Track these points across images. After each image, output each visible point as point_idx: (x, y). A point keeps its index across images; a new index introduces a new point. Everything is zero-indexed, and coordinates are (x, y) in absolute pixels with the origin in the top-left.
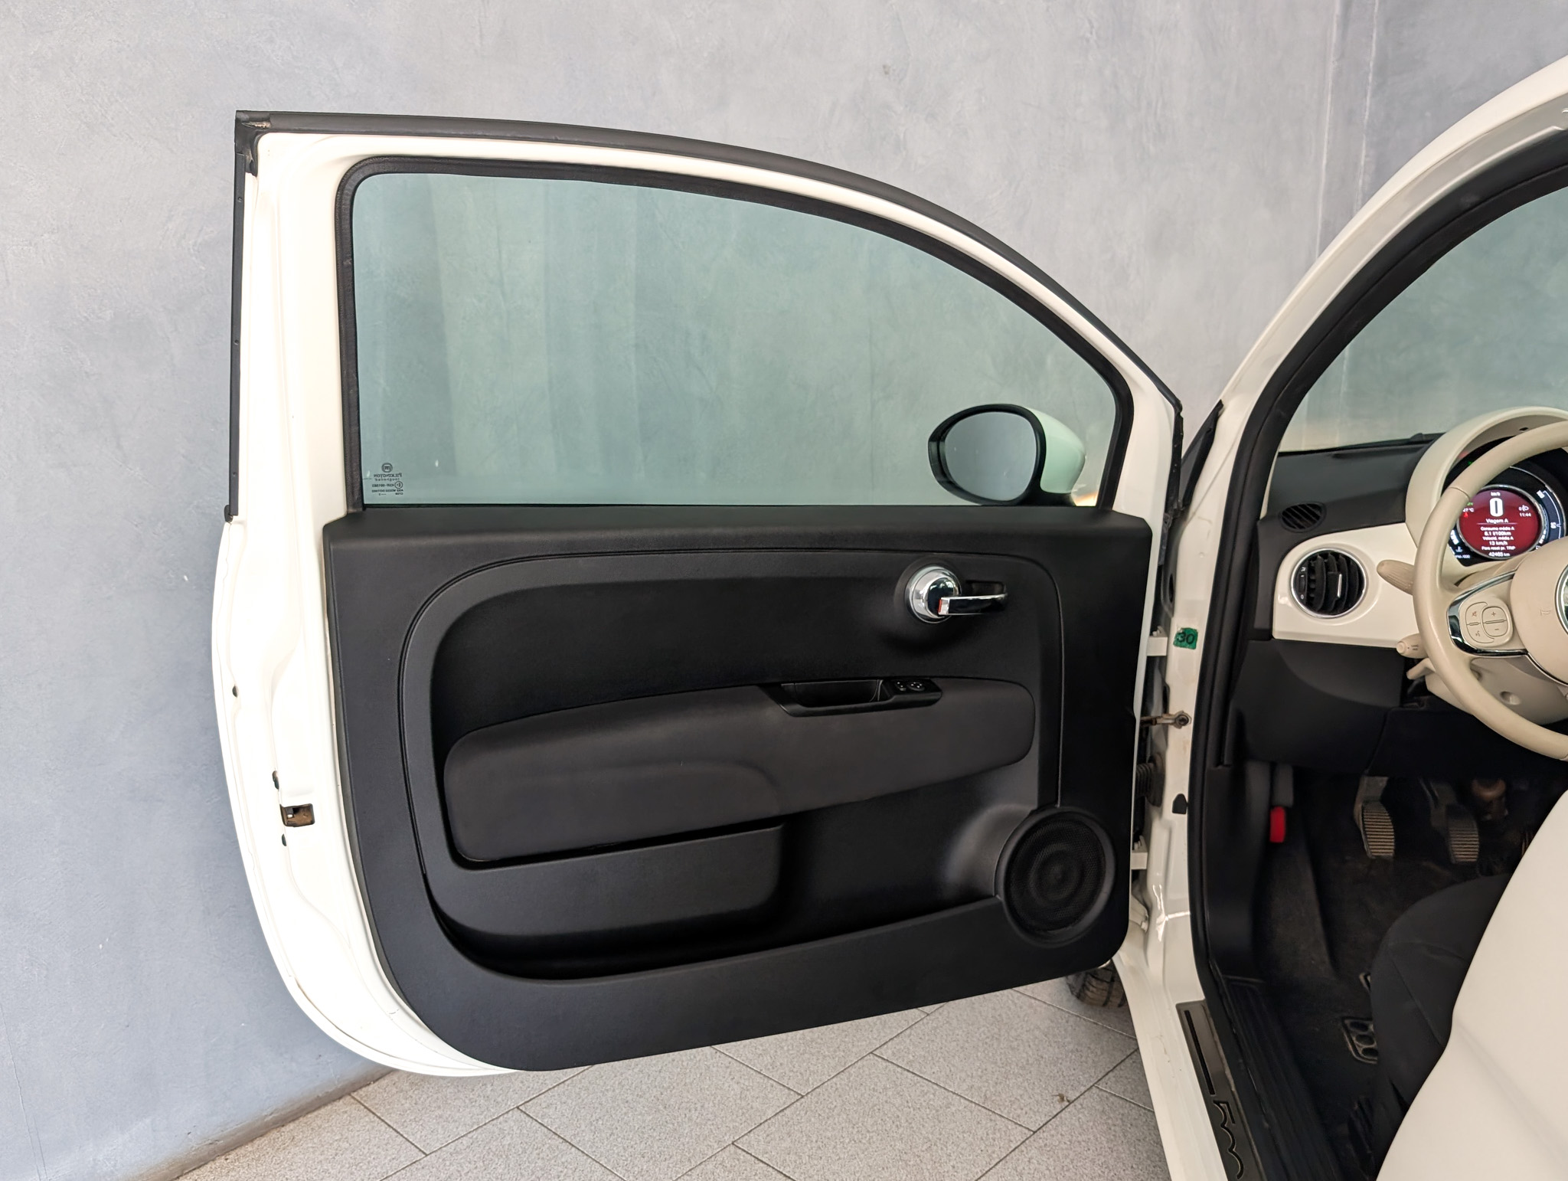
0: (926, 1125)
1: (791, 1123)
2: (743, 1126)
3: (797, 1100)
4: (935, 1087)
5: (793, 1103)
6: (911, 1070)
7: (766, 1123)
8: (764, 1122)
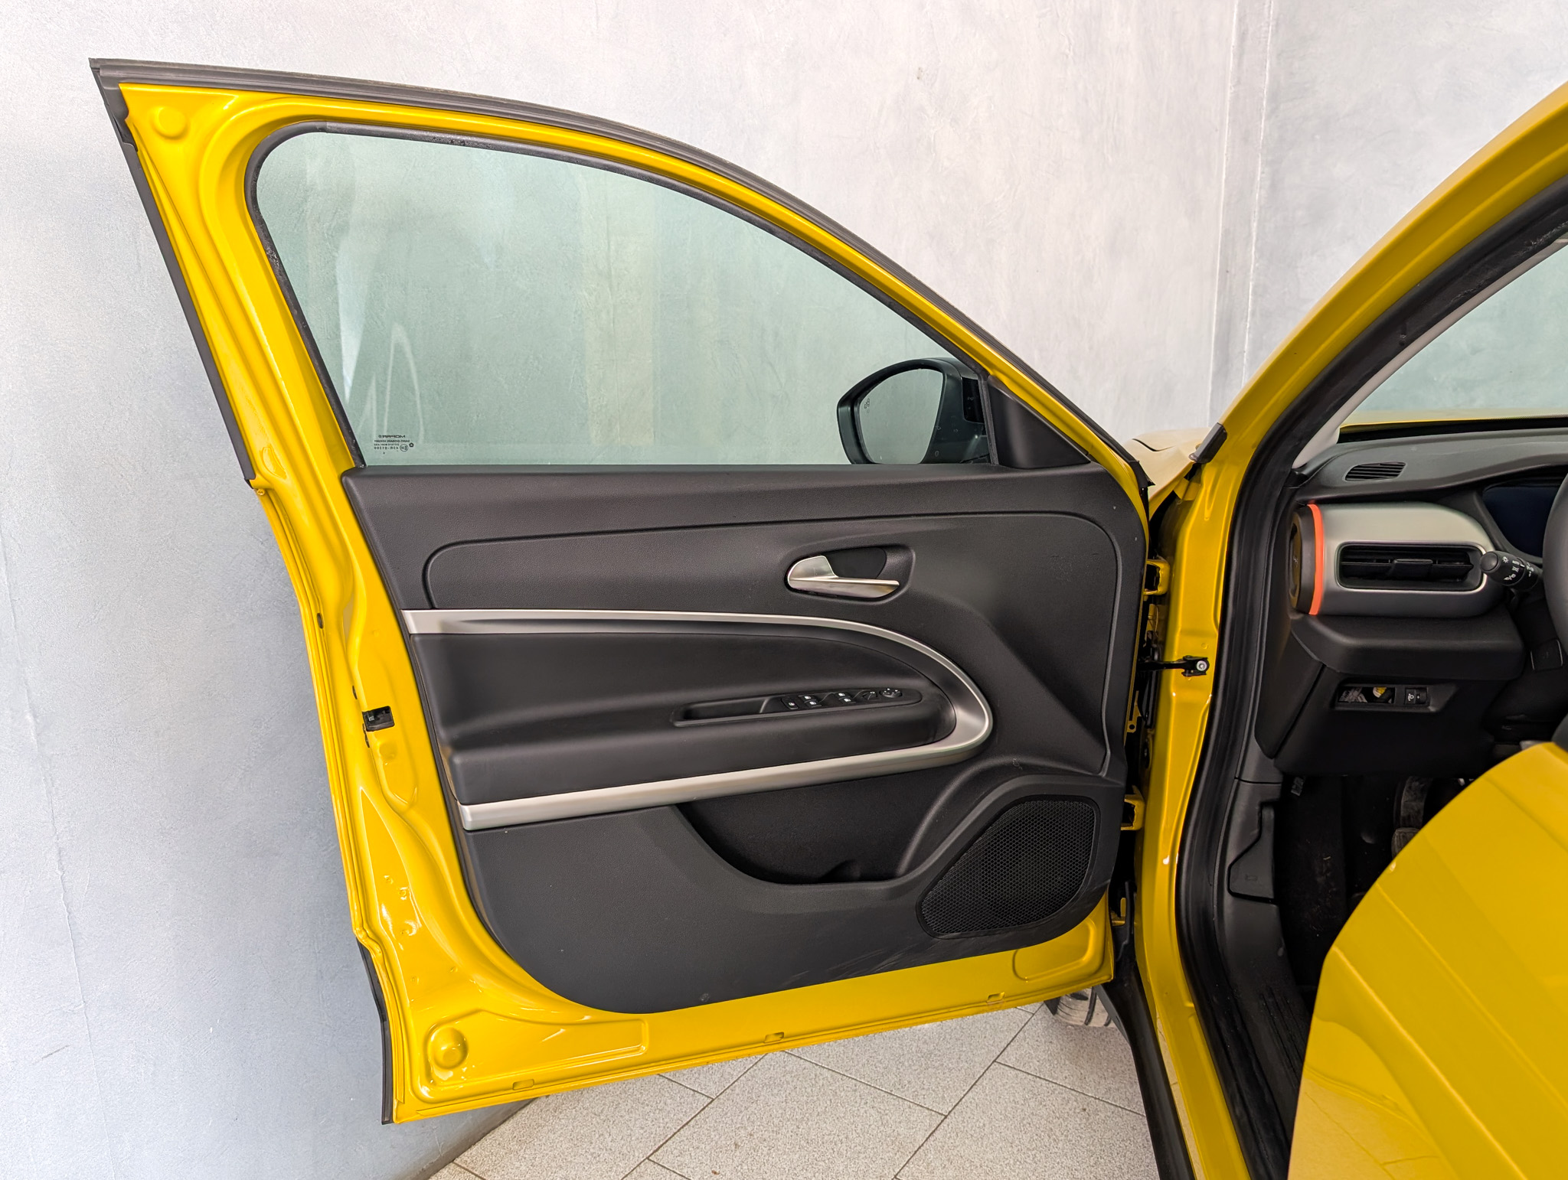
0: (1084, 1136)
1: (946, 1146)
2: (898, 1156)
3: (942, 1121)
4: (1073, 1092)
5: (939, 1125)
6: (1042, 1077)
7: (920, 1150)
8: (918, 1150)
